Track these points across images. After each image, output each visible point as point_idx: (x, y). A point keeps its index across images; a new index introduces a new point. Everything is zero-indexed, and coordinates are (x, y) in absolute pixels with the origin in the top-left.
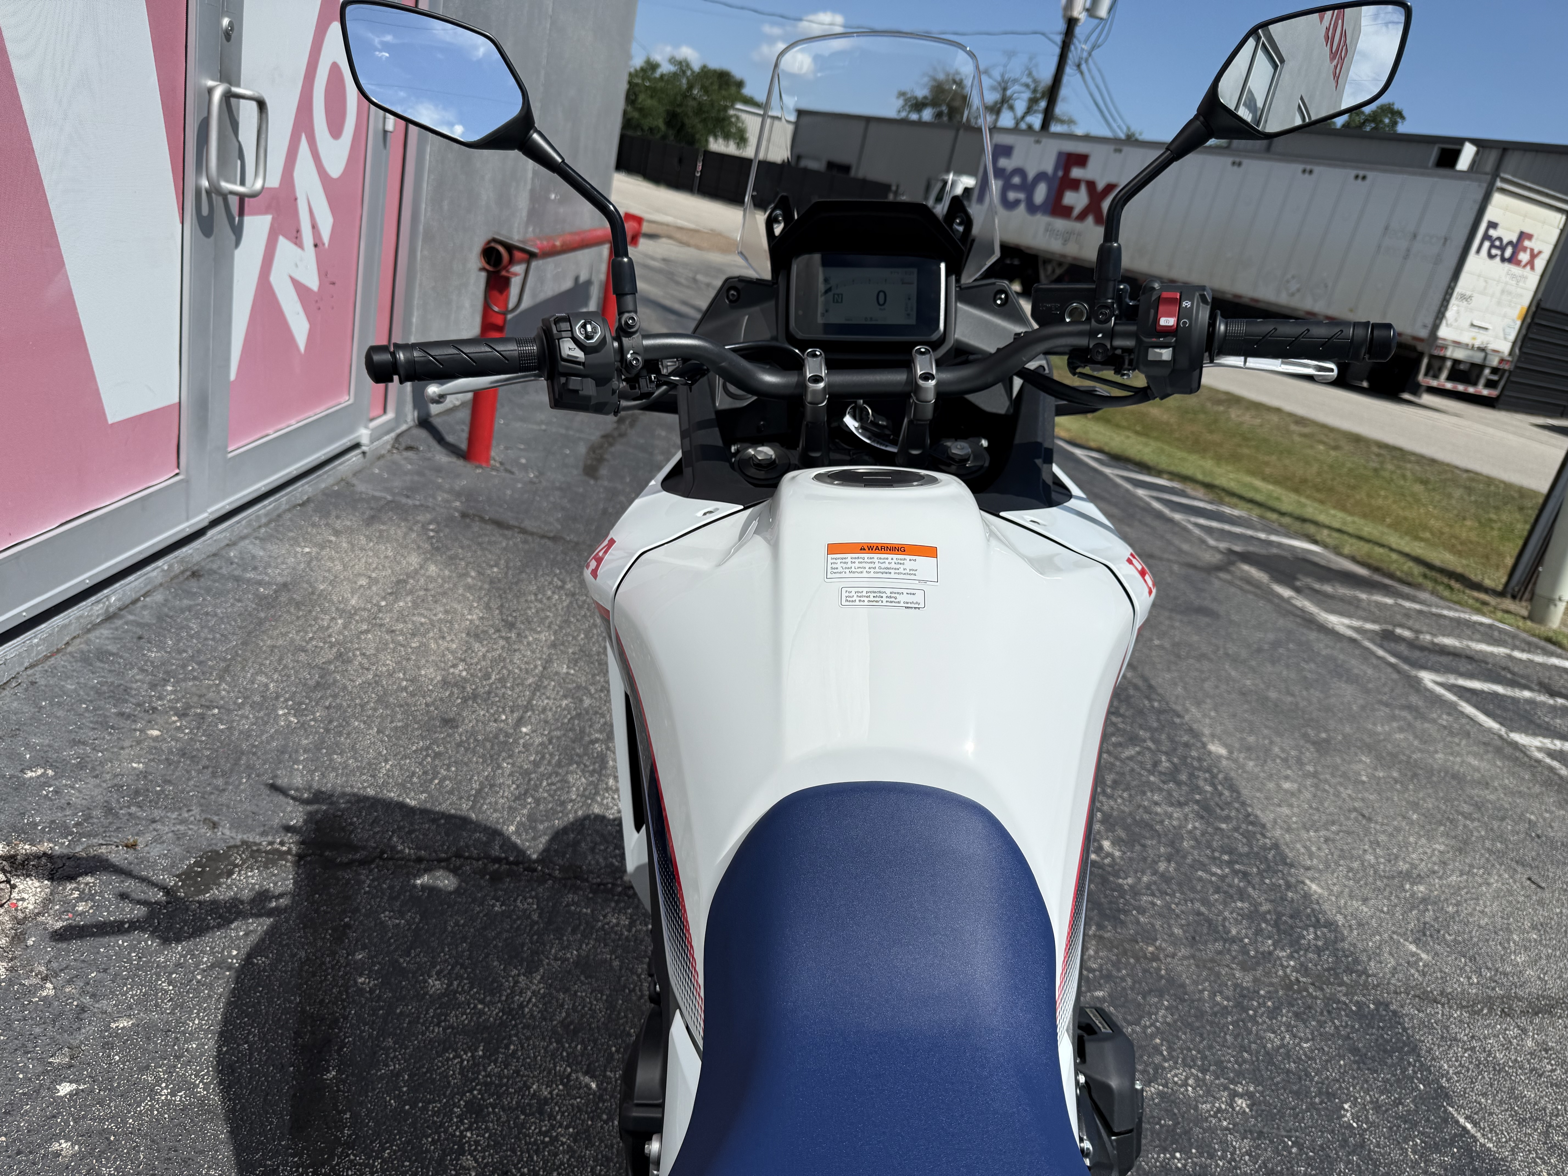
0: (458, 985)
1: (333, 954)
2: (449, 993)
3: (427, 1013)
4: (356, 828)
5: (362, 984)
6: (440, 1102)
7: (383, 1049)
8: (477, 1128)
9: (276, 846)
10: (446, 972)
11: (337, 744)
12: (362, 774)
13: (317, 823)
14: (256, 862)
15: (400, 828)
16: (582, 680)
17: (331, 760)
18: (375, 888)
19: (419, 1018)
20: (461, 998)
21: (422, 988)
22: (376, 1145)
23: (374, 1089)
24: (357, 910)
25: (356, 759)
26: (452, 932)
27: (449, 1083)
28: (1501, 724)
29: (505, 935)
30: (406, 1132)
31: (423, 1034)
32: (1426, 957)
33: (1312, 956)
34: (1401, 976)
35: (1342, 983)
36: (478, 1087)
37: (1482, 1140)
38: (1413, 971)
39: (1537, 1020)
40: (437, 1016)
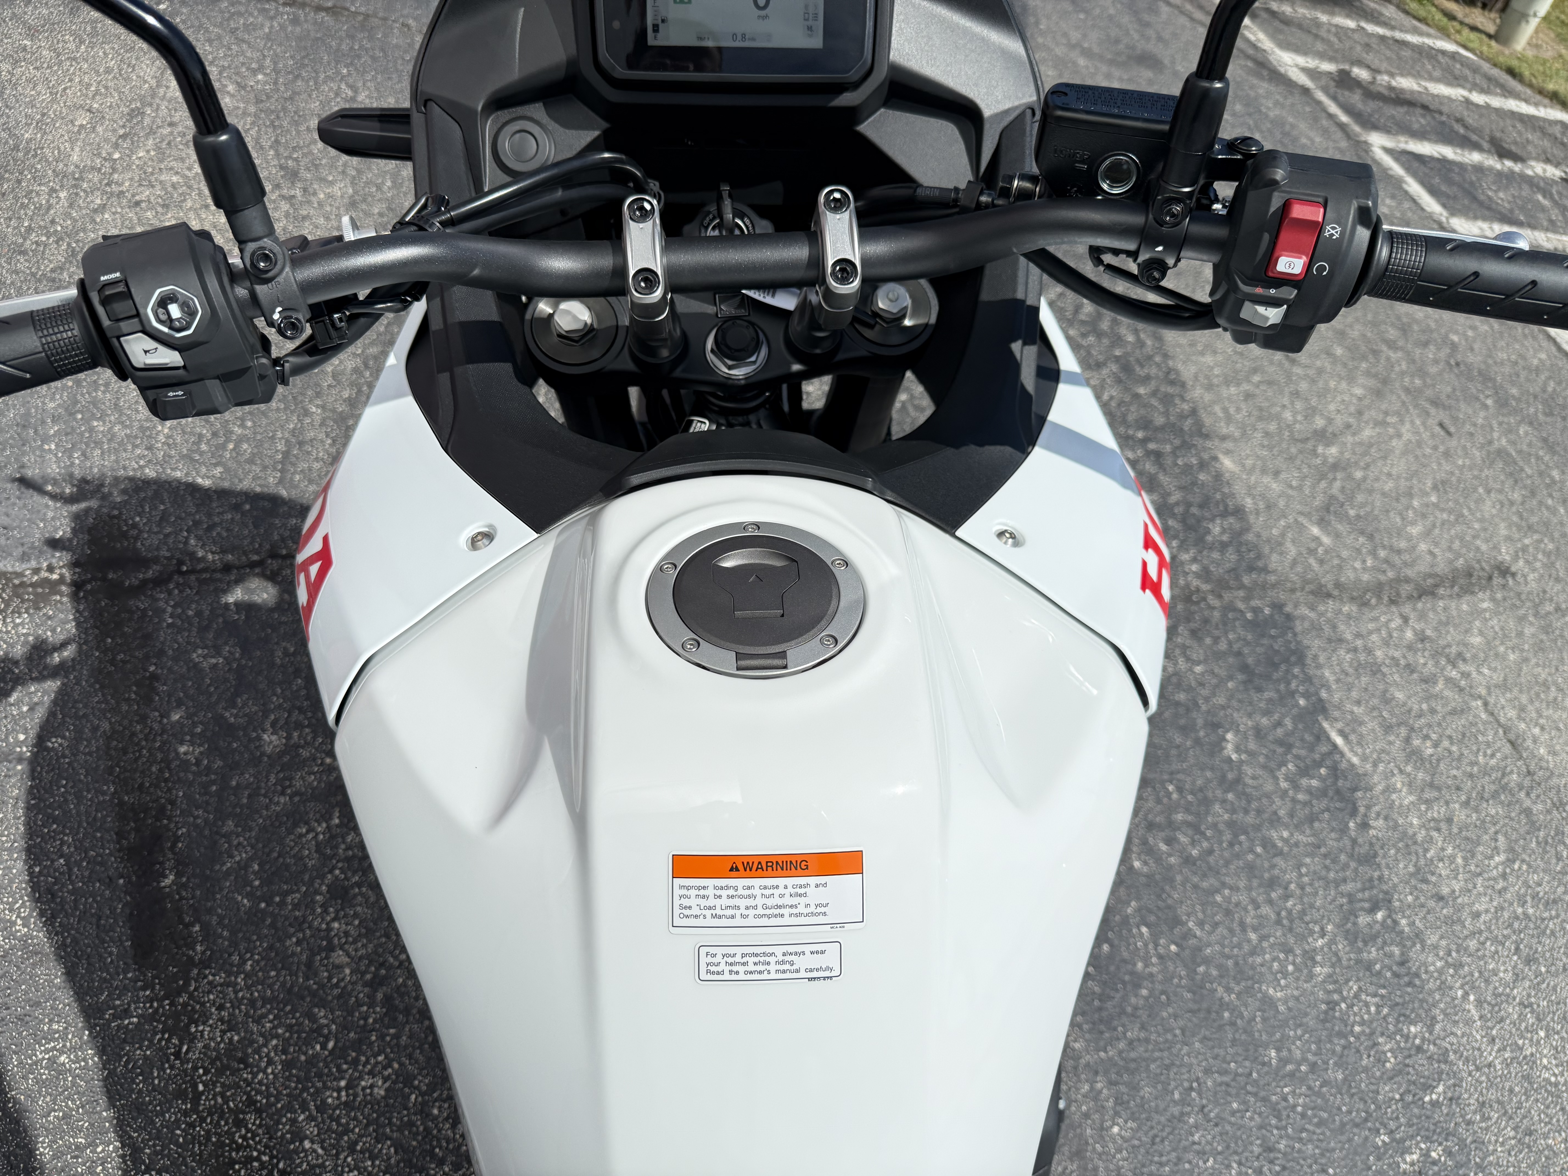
0: (299, 737)
1: (143, 719)
2: (290, 749)
3: (268, 780)
4: (141, 532)
5: (185, 754)
6: (298, 891)
7: (224, 836)
8: (345, 916)
9: (44, 574)
10: (282, 722)
11: (95, 403)
12: (135, 446)
13: (90, 531)
14: (23, 601)
15: (197, 523)
17: (91, 430)
18: (179, 616)
19: (259, 788)
20: (305, 753)
21: (257, 748)
22: (236, 958)
23: (221, 889)
24: (161, 653)
26: (282, 665)
27: (305, 865)
28: (1444, 206)
30: (266, 936)
31: (267, 808)
32: (1326, 540)
33: (1216, 555)
34: (1299, 569)
35: (1242, 586)
36: (340, 865)
37: (1349, 754)
38: (1312, 561)
39: (1420, 605)
40: (279, 782)
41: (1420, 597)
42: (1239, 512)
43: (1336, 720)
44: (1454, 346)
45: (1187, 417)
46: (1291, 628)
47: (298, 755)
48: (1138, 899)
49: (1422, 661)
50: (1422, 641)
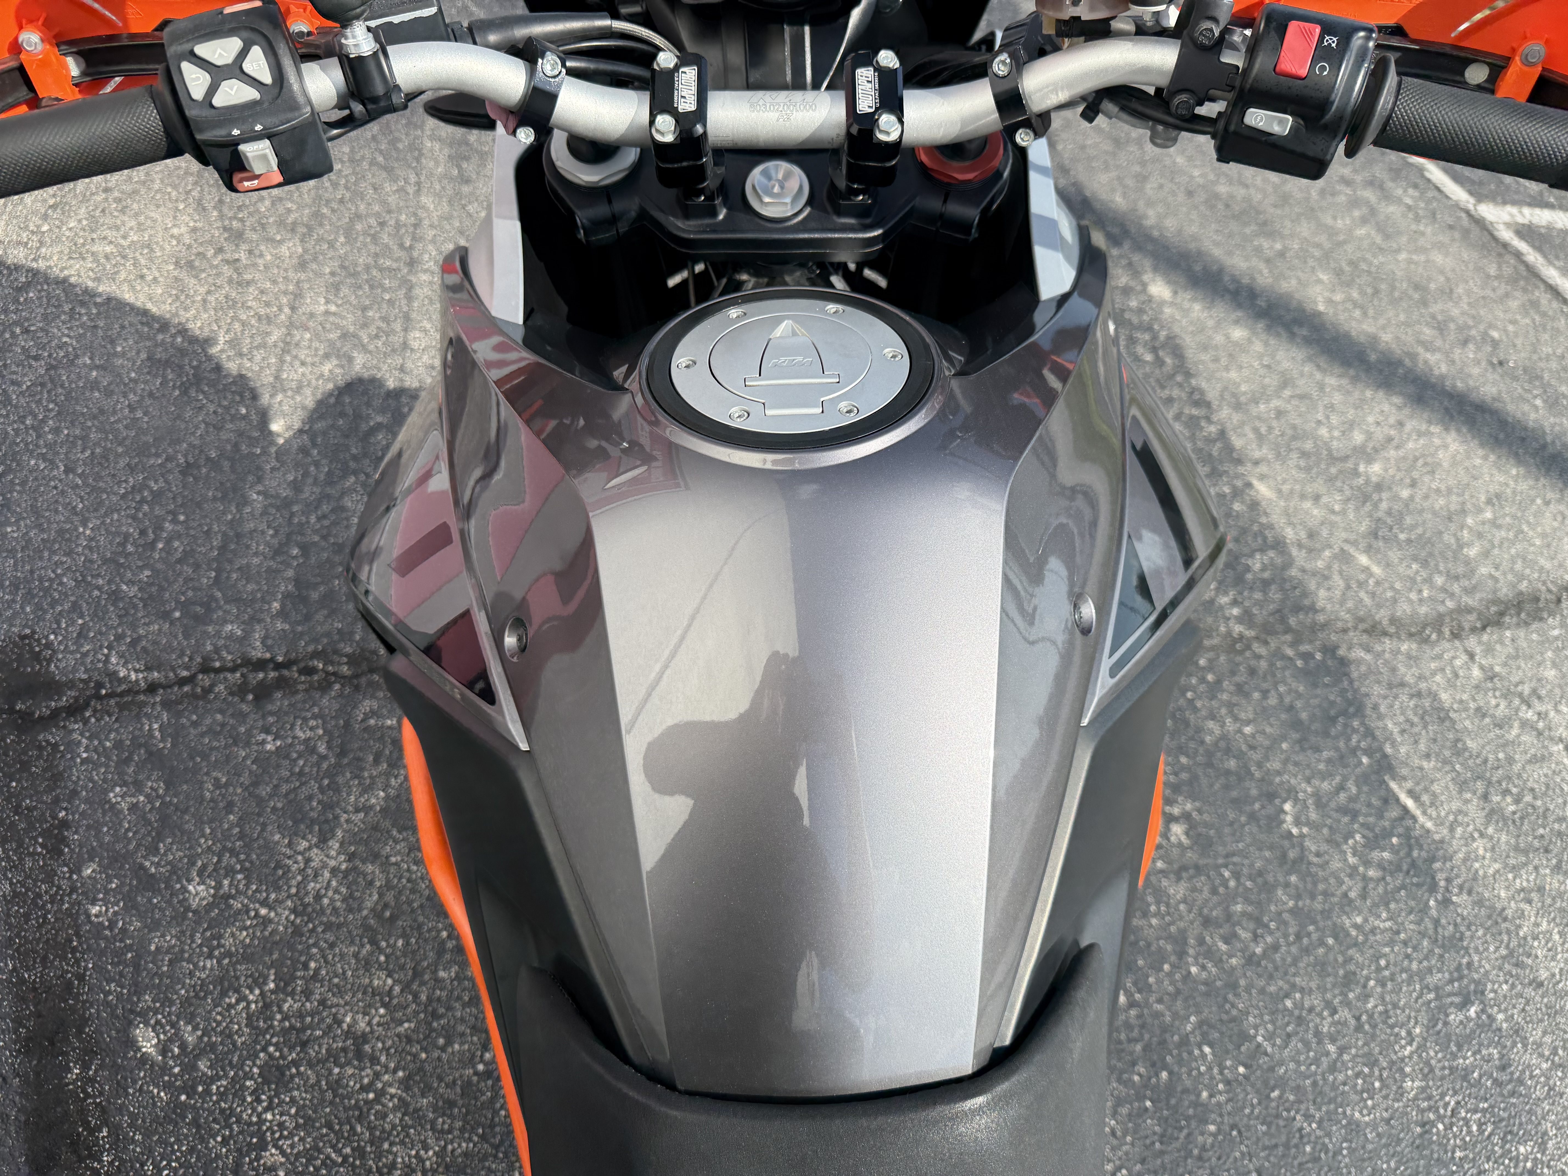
0: (230, 885)
1: (50, 876)
2: (221, 899)
3: (193, 941)
4: (55, 652)
5: (97, 915)
6: (226, 1076)
7: (139, 1014)
8: (280, 1104)
10: (210, 869)
15: (119, 638)
16: (349, 322)
18: (95, 749)
19: (182, 951)
20: (236, 905)
21: (181, 902)
23: (134, 1082)
24: (73, 795)
25: (39, 527)
26: (212, 800)
27: (234, 1044)
28: (1470, 192)
29: (284, 788)
30: (186, 1136)
31: (191, 974)
32: (1376, 570)
33: (1258, 595)
34: (1350, 604)
35: (1288, 630)
36: (274, 1040)
37: (1421, 819)
38: (1362, 594)
39: (1485, 637)
40: (206, 942)
41: (1484, 628)
42: (1279, 545)
43: (1404, 778)
44: (1495, 344)
45: (1214, 441)
46: (1347, 674)
47: (230, 907)
48: (1198, 1012)
49: (1493, 702)
50: (1491, 679)
